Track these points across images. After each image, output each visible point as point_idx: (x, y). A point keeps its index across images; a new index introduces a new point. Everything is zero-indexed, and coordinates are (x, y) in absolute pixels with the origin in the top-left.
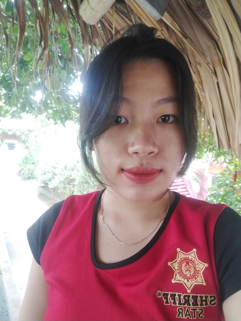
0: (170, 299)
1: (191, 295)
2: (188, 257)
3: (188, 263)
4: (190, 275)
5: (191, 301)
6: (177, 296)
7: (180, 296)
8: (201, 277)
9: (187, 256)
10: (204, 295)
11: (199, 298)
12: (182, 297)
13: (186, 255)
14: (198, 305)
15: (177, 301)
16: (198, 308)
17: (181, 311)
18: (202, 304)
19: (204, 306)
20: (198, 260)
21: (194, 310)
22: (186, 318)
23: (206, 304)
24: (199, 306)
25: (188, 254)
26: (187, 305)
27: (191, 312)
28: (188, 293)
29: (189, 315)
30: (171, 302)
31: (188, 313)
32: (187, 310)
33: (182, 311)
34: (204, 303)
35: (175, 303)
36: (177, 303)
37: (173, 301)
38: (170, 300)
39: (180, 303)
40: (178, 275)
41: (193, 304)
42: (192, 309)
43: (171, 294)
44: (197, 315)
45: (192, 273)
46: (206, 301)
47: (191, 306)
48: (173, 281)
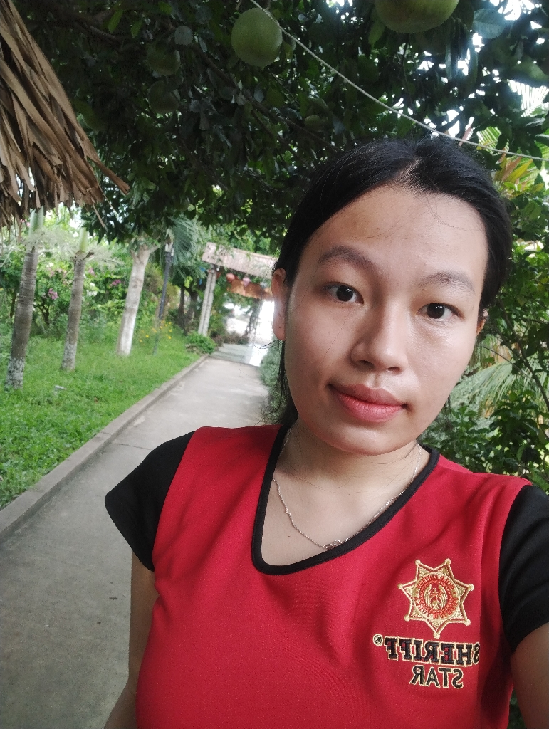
0: (398, 648)
2: (436, 576)
3: (435, 586)
4: (440, 607)
8: (461, 610)
9: (434, 573)
13: (432, 571)
14: (453, 663)
15: (413, 653)
20: (455, 579)
21: (445, 671)
22: (429, 686)
25: (434, 570)
27: (438, 673)
32: (432, 671)
33: (422, 672)
37: (404, 653)
40: (417, 608)
41: (444, 661)
42: (441, 670)
43: (401, 640)
45: (443, 605)
47: (440, 663)
48: (407, 619)
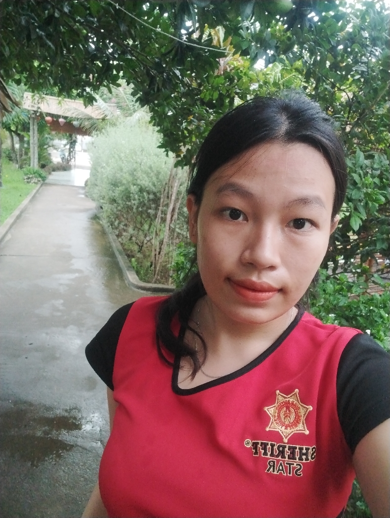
0: (259, 448)
1: (287, 446)
2: (289, 401)
3: (288, 408)
5: (288, 452)
6: (269, 446)
7: (273, 446)
8: (303, 424)
9: (288, 399)
10: (304, 447)
11: (297, 450)
12: (276, 447)
13: (286, 398)
15: (269, 452)
16: (295, 462)
17: (272, 464)
18: (301, 459)
19: (304, 461)
20: (300, 403)
21: (290, 464)
22: (278, 474)
23: (307, 459)
24: (297, 460)
25: (287, 397)
26: (282, 457)
27: (285, 466)
28: (285, 443)
29: (283, 470)
30: (260, 452)
31: (281, 468)
32: (281, 464)
34: (304, 457)
35: (265, 454)
36: (269, 454)
37: (263, 451)
38: (259, 450)
39: (272, 455)
40: (274, 423)
41: (289, 458)
42: (287, 464)
43: (262, 443)
44: (293, 471)
45: (292, 421)
46: (306, 454)
47: (287, 459)
48: (268, 429)
